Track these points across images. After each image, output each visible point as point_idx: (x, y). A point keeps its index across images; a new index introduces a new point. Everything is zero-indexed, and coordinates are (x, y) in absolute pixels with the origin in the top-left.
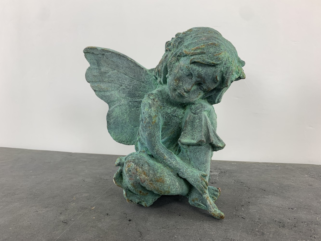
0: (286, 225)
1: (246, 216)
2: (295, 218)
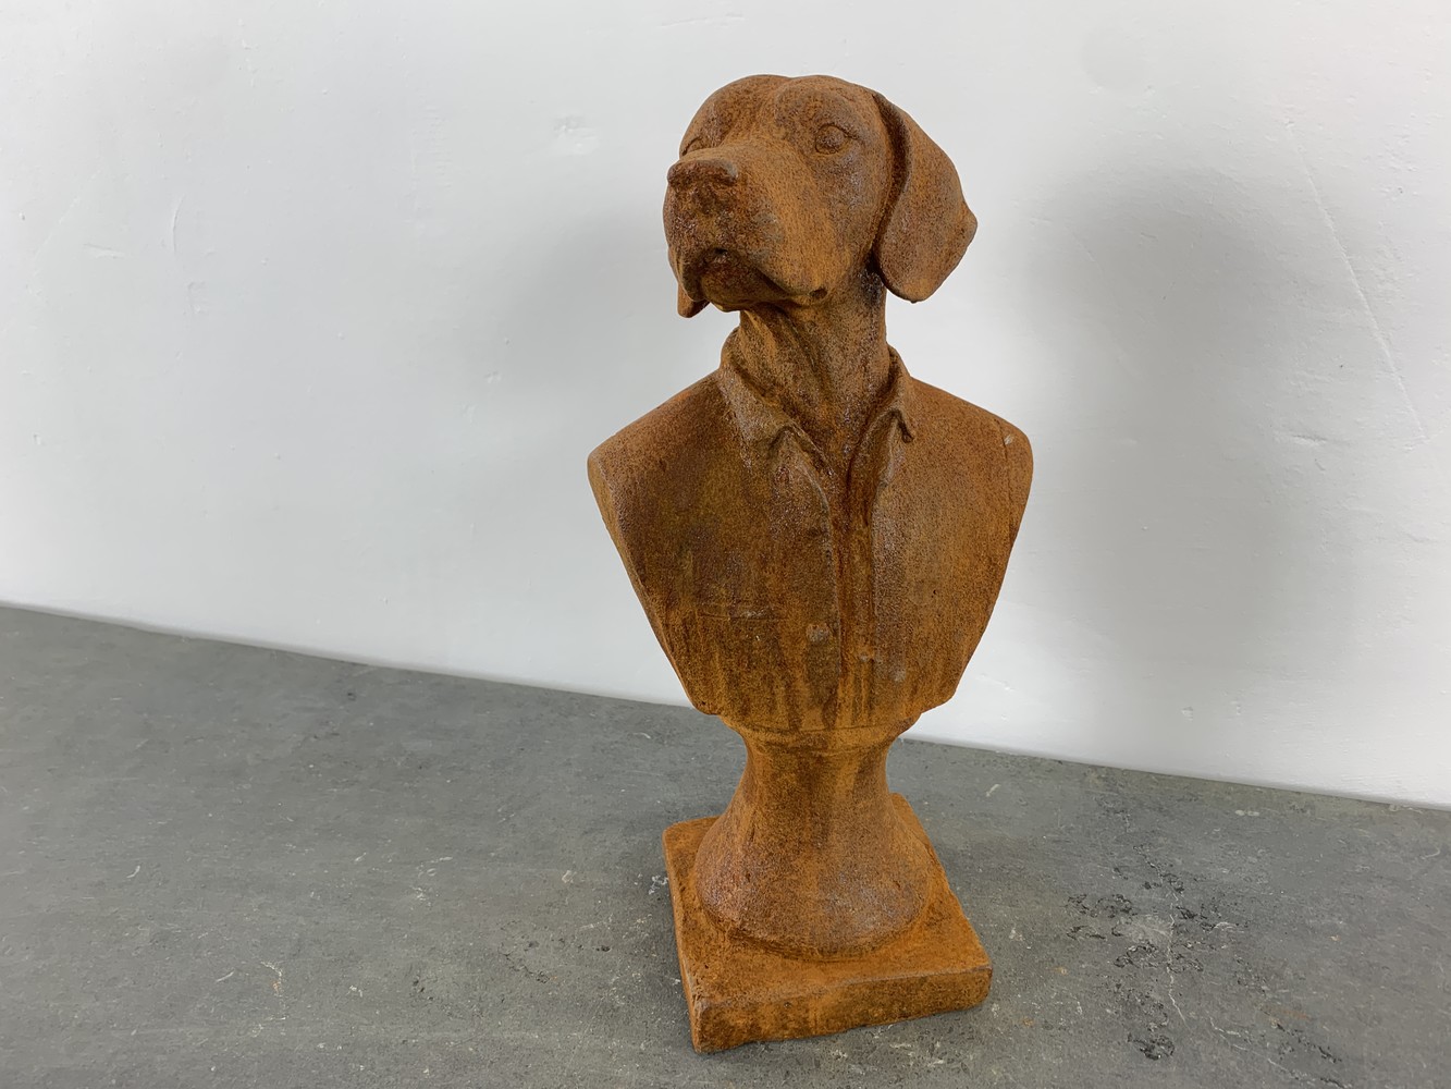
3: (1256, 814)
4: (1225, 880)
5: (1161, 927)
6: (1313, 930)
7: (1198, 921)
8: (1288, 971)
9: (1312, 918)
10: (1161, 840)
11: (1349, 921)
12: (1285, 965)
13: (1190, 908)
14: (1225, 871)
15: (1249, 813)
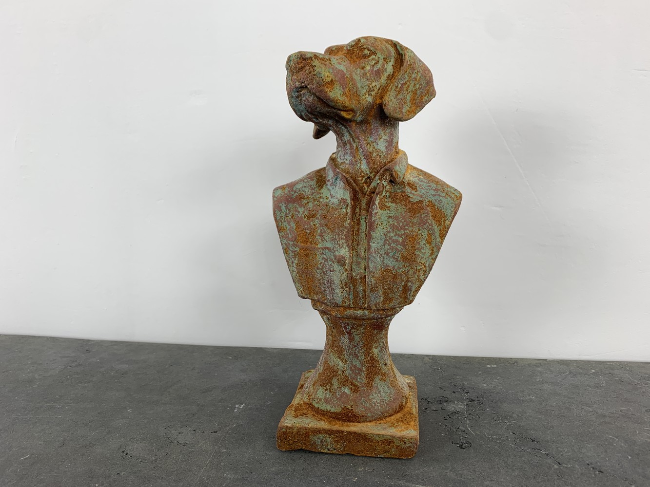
3: (495, 366)
4: (485, 388)
5: (461, 405)
6: (523, 401)
7: (476, 403)
8: (514, 415)
9: (522, 397)
10: (458, 377)
11: (536, 397)
12: (513, 413)
13: (472, 398)
14: (485, 385)
15: (492, 366)
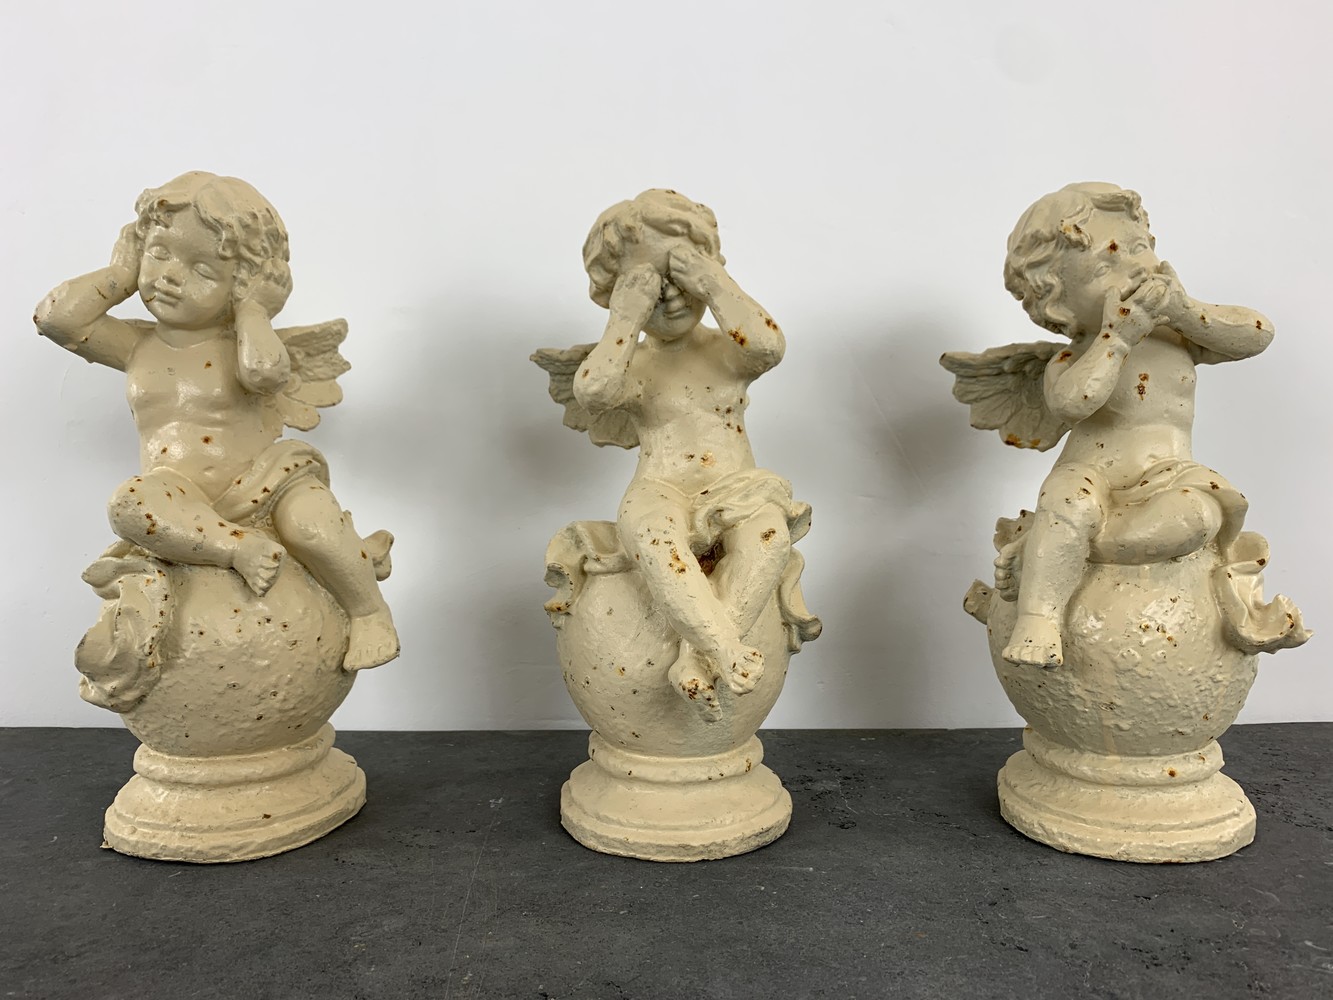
0: (1159, 956)
1: (1028, 942)
2: (1172, 931)
